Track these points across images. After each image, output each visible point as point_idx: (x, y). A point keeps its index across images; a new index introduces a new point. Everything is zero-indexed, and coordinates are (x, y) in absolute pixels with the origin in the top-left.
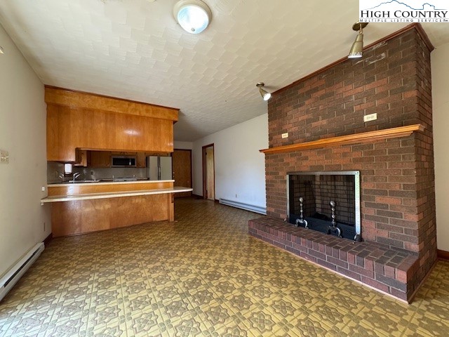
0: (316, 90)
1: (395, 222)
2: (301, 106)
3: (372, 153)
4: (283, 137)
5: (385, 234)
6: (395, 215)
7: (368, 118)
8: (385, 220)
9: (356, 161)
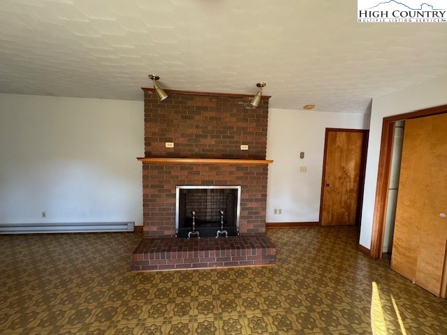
0: (206, 109)
1: (257, 217)
2: (189, 118)
3: (248, 173)
4: (167, 146)
5: (251, 227)
6: (257, 213)
7: (244, 147)
8: (251, 217)
9: (238, 178)
